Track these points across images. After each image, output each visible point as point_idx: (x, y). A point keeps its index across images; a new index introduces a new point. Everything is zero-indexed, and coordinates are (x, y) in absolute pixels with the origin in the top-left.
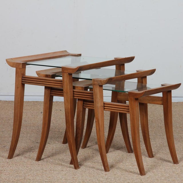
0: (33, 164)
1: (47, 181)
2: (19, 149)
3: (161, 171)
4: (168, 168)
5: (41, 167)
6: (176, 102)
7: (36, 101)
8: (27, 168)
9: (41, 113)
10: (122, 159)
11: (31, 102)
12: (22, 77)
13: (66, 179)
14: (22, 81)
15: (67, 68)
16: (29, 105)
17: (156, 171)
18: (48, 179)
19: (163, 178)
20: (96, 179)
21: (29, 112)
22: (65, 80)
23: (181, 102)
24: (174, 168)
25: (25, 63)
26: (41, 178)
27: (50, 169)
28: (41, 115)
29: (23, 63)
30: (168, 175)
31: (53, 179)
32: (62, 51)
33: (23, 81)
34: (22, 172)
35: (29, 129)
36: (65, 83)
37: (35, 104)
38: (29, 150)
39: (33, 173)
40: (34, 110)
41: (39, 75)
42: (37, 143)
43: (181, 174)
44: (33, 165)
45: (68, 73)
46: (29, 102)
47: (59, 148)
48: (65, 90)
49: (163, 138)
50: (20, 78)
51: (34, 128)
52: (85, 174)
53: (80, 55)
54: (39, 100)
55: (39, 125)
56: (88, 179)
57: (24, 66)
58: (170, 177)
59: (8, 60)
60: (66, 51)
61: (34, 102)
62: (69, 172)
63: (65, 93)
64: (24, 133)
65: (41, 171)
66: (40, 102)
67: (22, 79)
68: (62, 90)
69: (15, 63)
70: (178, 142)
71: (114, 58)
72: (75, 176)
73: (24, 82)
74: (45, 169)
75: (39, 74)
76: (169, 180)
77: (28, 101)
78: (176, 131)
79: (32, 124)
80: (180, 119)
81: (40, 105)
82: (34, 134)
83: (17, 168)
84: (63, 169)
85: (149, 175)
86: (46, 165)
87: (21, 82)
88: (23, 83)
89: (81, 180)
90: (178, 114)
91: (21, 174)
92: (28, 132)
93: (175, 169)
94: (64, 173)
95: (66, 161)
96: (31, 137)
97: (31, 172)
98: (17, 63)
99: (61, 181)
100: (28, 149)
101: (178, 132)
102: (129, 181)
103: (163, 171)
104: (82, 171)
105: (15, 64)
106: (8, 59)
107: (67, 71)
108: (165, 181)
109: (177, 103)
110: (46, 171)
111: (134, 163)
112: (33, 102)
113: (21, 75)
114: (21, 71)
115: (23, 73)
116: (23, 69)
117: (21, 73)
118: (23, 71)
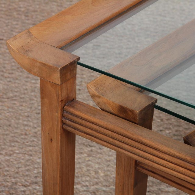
12: (64, 110)
14: (64, 123)
33: (68, 122)
41: (97, 98)
50: (56, 114)
57: (68, 74)
59: (14, 46)
67: (63, 117)
69: (36, 61)
73: (69, 126)
75: (99, 97)
113: (59, 106)
114: (60, 92)
115: (67, 96)
116: (64, 85)
117: (60, 100)
118: (67, 91)
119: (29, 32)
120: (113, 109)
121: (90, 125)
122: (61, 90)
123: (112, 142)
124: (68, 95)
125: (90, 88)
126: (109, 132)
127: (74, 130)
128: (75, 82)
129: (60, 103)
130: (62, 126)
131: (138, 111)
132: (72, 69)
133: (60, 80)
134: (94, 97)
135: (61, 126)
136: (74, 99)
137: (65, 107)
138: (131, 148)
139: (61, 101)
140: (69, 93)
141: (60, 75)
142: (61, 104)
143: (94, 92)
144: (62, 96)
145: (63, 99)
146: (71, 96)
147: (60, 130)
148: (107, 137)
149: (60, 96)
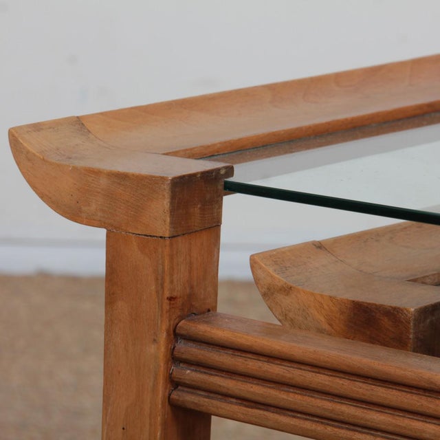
12: (176, 335)
33: (189, 374)
50: (152, 349)
57: (196, 210)
59: (33, 144)
67: (174, 359)
69: (97, 173)
73: (194, 387)
87: (161, 390)
88: (190, 399)
98: (122, 177)
105: (104, 182)
113: (162, 316)
114: (166, 264)
115: (188, 290)
116: (181, 243)
117: (167, 294)
118: (190, 273)
119: (79, 124)
120: (330, 325)
121: (260, 367)
122: (172, 257)
123: (332, 411)
124: (192, 287)
125: (261, 268)
126: (322, 380)
127: (207, 400)
128: (216, 250)
129: (166, 306)
130: (170, 395)
131: (412, 310)
132: (208, 196)
133: (168, 220)
134: (273, 294)
135: (167, 394)
136: (209, 311)
137: (180, 324)
138: (394, 421)
139: (170, 299)
140: (195, 284)
141: (172, 203)
142: (168, 308)
143: (272, 276)
144: (172, 282)
145: (175, 294)
146: (202, 297)
147: (163, 406)
148: (313, 399)
149: (167, 280)
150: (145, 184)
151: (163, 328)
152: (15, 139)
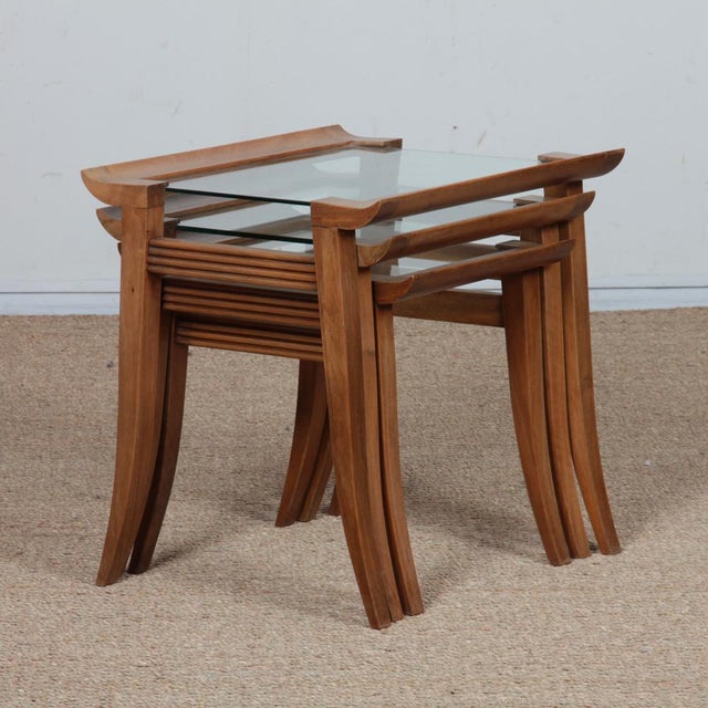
0: (85, 591)
1: (144, 663)
2: (25, 528)
3: (610, 610)
4: (638, 596)
5: (119, 605)
6: (667, 307)
7: (86, 312)
8: (60, 611)
9: (109, 366)
10: (448, 561)
11: (65, 317)
12: (149, 245)
13: (222, 655)
14: (149, 264)
15: (333, 207)
16: (55, 335)
17: (589, 612)
18: (148, 654)
19: (618, 642)
20: (346, 653)
21: (60, 362)
22: (326, 256)
23: (686, 308)
24: (665, 595)
25: (160, 185)
26: (119, 653)
27: (152, 610)
28: (110, 374)
29: (151, 188)
30: (639, 628)
31: (167, 653)
32: (322, 130)
33: (155, 260)
34: (39, 625)
35: (60, 438)
36: (326, 272)
37: (82, 328)
38: (66, 531)
39: (85, 629)
40: (78, 353)
42: (98, 497)
43: (693, 621)
44: (83, 597)
45: (336, 229)
46: (55, 318)
47: (190, 519)
48: (324, 299)
49: (617, 469)
50: (140, 250)
51: (80, 434)
52: (298, 631)
53: (396, 144)
54: (99, 312)
55: (101, 418)
56: (312, 651)
57: (156, 198)
58: (648, 636)
59: (90, 176)
60: (337, 128)
61: (79, 317)
62: (235, 623)
63: (325, 314)
64: (40, 457)
65: (119, 620)
66: (103, 317)
67: (149, 254)
68: (313, 299)
69: (117, 185)
70: (677, 484)
71: (539, 157)
72: (259, 641)
73: (156, 265)
74: (134, 613)
76: (643, 648)
77: (50, 313)
78: (670, 437)
79: (72, 417)
80: (686, 383)
81: (102, 331)
82: (82, 461)
83: (19, 610)
84: (208, 610)
85: (561, 631)
86: (138, 594)
87: (144, 266)
88: (155, 268)
89: (284, 657)
90: (676, 359)
91: (36, 637)
92: (56, 453)
93: (667, 600)
94: (212, 627)
95: (219, 575)
96: (71, 473)
97: (76, 627)
98: (128, 187)
99: (201, 661)
100: (59, 525)
101: (676, 439)
102: (480, 656)
103: (619, 610)
104: (286, 618)
105: (121, 189)
106: (91, 170)
107: (335, 218)
108: (625, 654)
109: (672, 311)
110: (138, 620)
111: (498, 577)
112: (74, 317)
113: (144, 238)
114: (145, 218)
117: (146, 230)
119: (106, 168)
122: (147, 216)
129: (146, 234)
133: (146, 202)
135: (146, 268)
137: (151, 241)
140: (156, 226)
144: (148, 225)
145: (149, 230)
147: (145, 272)
149: (146, 224)
150: (138, 189)
151: (145, 242)
152: (83, 174)
